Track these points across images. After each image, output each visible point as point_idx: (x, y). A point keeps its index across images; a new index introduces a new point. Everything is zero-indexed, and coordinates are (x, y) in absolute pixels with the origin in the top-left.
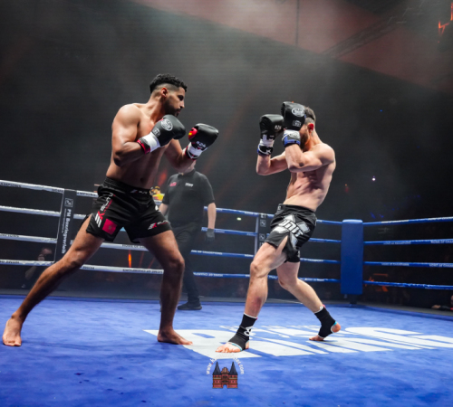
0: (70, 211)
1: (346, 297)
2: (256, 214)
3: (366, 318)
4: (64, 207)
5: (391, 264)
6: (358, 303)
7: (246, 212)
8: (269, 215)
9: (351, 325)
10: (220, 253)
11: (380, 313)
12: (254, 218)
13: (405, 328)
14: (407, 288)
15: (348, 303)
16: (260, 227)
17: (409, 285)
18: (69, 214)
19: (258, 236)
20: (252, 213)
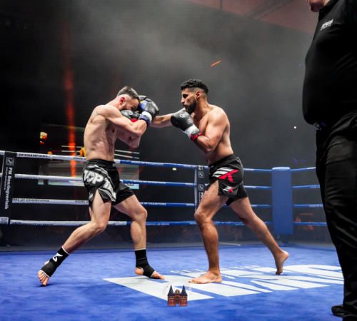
0: (11, 169)
1: (278, 237)
2: (194, 166)
3: (299, 256)
4: (5, 166)
6: (289, 243)
7: (185, 165)
10: (164, 204)
11: (311, 251)
15: (281, 243)
16: (198, 179)
18: (10, 173)
19: (197, 186)
20: (190, 166)
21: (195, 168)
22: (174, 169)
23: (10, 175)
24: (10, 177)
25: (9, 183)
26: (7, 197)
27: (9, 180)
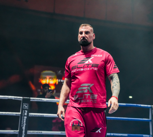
0: (26, 111)
18: (26, 114)
20: (146, 106)
21: (150, 107)
23: (26, 116)
24: (25, 117)
25: (25, 122)
26: (24, 132)
27: (25, 120)
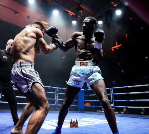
1: (80, 110)
2: (56, 88)
3: (85, 116)
5: (92, 101)
6: (83, 112)
7: (53, 87)
8: (59, 88)
9: (82, 118)
11: (89, 114)
12: (55, 89)
13: (96, 118)
14: (96, 107)
15: (80, 112)
16: (57, 92)
17: (96, 106)
19: (56, 93)
22: (49, 88)
